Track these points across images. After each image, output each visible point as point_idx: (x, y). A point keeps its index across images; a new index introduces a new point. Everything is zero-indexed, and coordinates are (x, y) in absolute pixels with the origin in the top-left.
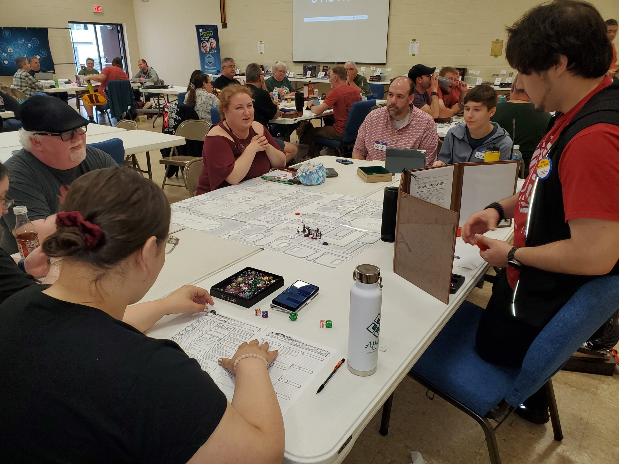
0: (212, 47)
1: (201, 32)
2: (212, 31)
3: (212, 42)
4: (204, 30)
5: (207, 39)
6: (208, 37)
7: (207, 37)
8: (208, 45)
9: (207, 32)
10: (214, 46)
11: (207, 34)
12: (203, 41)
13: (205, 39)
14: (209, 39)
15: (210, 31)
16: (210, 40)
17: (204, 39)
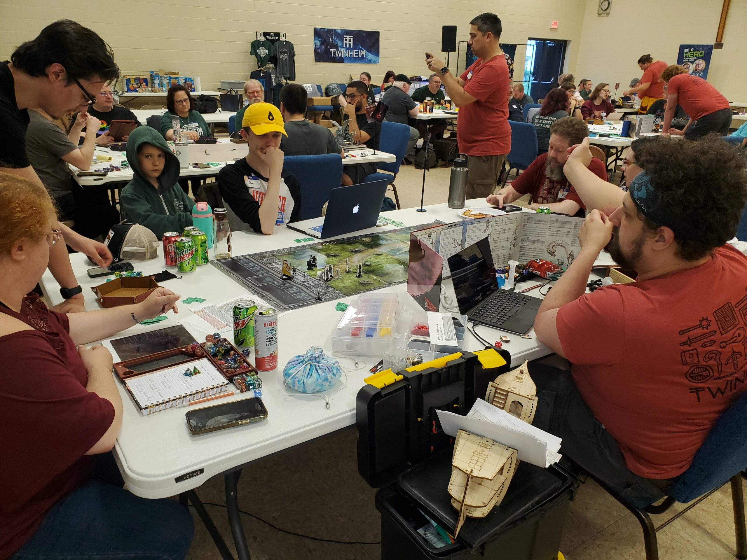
0: (696, 70)
1: (687, 53)
2: (703, 52)
3: (700, 63)
4: (692, 50)
5: (693, 60)
6: (696, 58)
7: (694, 58)
8: (692, 67)
9: (695, 52)
10: (700, 68)
11: (695, 55)
12: (687, 62)
13: (691, 60)
14: (695, 60)
15: (700, 51)
16: (697, 62)
17: (687, 60)
